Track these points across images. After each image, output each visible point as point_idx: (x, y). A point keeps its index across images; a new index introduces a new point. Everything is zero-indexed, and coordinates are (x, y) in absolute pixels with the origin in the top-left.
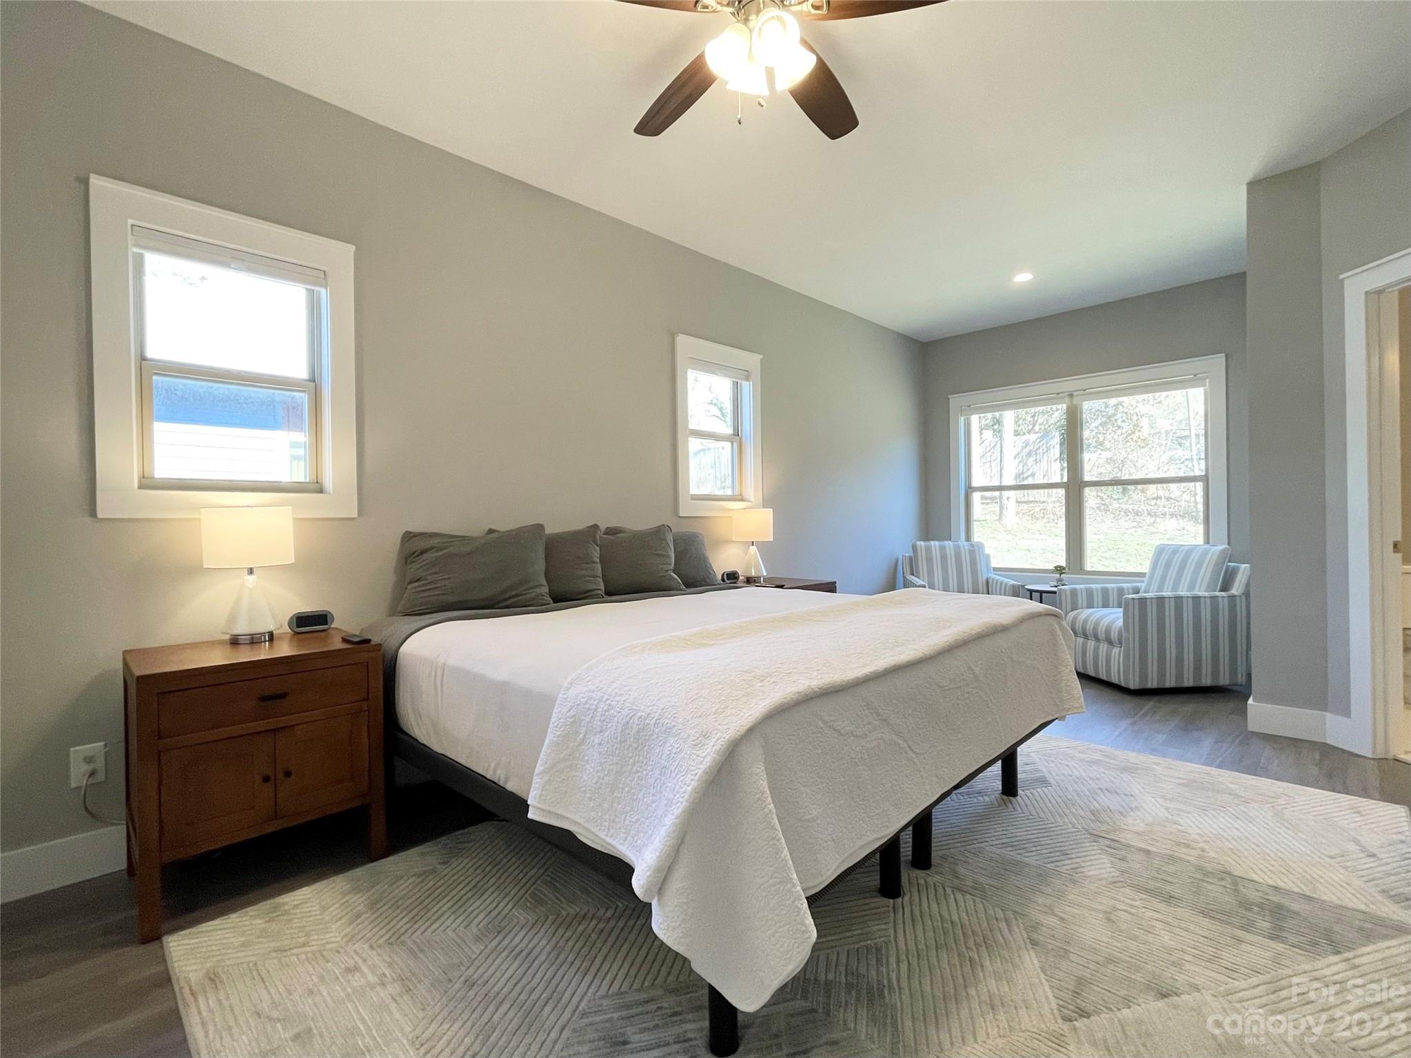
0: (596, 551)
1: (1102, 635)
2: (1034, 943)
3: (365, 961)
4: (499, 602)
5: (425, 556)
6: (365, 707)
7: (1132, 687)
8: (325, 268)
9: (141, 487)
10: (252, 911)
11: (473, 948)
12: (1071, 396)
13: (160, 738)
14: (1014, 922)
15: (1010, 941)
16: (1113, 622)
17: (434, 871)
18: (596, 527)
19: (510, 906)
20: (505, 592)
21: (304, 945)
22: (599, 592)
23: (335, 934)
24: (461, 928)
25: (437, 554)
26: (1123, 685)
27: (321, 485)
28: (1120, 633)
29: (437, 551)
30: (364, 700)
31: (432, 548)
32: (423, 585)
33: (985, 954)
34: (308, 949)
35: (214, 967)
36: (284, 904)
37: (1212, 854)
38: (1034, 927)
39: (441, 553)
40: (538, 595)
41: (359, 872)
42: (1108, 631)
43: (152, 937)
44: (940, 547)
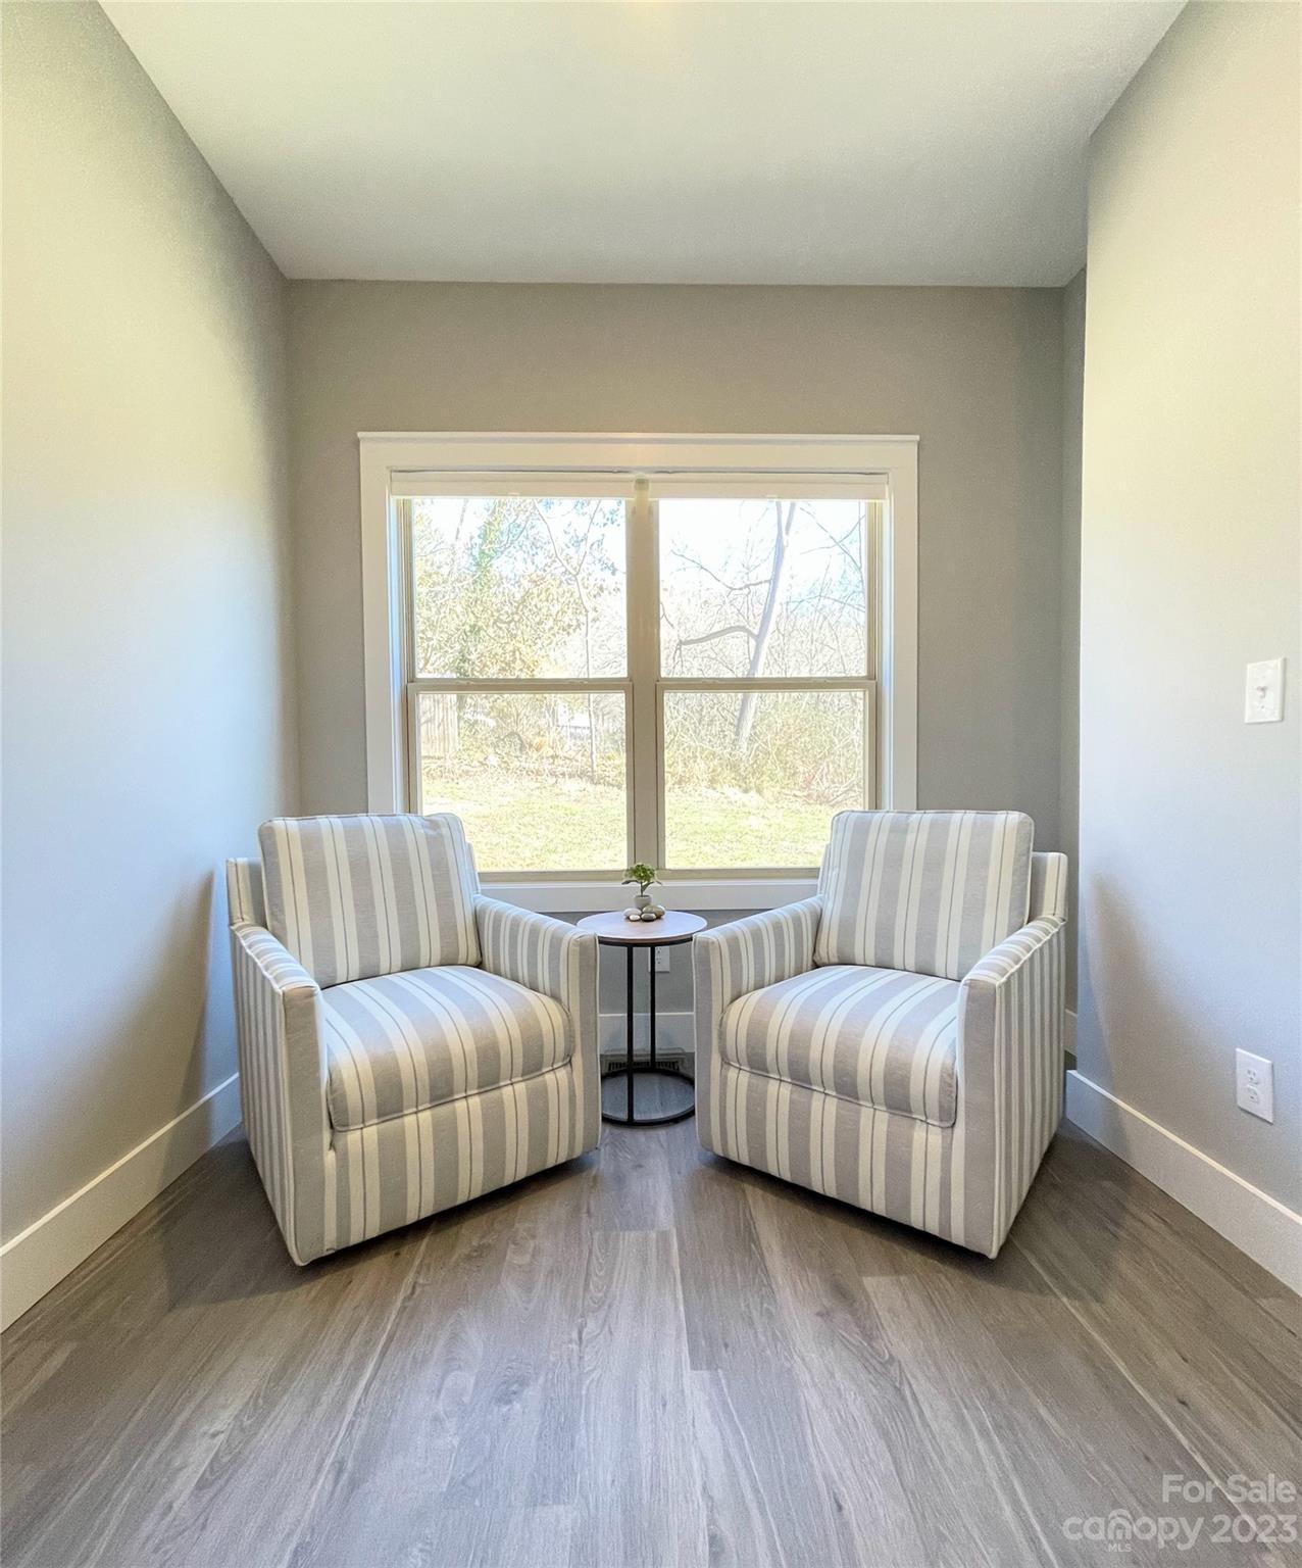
28: (948, 1084)
44: (348, 831)
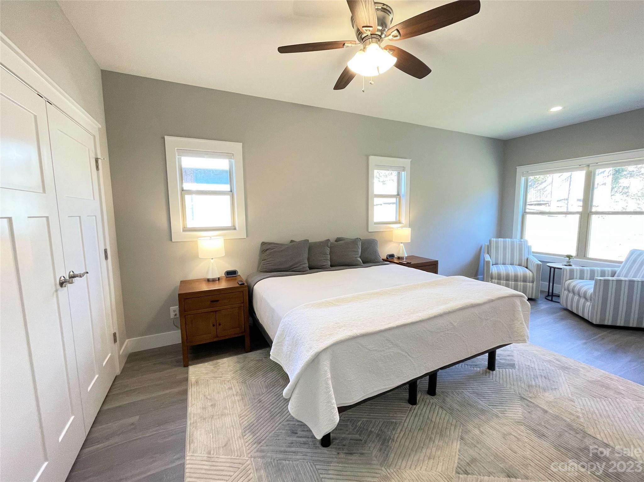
0: (328, 250)
1: (582, 295)
2: (462, 438)
3: (234, 387)
4: (290, 269)
5: (268, 251)
6: (243, 305)
7: (595, 323)
8: (233, 153)
9: (184, 231)
10: (211, 363)
11: (264, 389)
12: (588, 166)
13: (185, 311)
14: (458, 427)
15: (452, 435)
16: (589, 289)
17: (262, 360)
18: (328, 240)
19: (279, 378)
20: (291, 266)
21: (221, 377)
22: (328, 266)
23: (229, 376)
24: (263, 382)
25: (271, 251)
26: (590, 320)
27: (235, 227)
28: (591, 294)
29: (271, 250)
30: (242, 303)
31: (270, 249)
32: (267, 262)
33: (438, 437)
34: (222, 379)
35: (198, 379)
36: (219, 363)
37: (582, 420)
38: (467, 432)
39: (272, 251)
40: (304, 267)
41: (240, 356)
42: (585, 293)
43: (186, 365)
44: (504, 241)
